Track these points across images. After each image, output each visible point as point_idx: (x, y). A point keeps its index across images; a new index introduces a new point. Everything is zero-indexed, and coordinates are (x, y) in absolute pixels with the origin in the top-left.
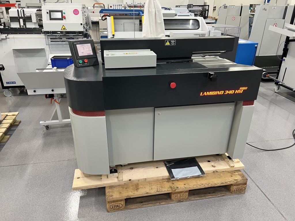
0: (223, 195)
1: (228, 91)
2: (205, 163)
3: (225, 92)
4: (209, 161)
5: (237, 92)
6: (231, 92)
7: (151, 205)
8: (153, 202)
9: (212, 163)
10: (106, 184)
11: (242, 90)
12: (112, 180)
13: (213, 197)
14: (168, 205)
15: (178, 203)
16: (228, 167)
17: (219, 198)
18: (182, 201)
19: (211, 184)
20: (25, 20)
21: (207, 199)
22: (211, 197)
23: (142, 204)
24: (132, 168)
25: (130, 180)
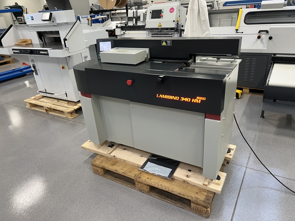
0: (182, 207)
1: (183, 98)
2: (184, 170)
3: (180, 99)
4: (190, 171)
5: (194, 101)
6: (186, 99)
7: (120, 182)
8: (123, 181)
9: (190, 173)
10: (100, 153)
11: (200, 100)
12: (105, 151)
13: (172, 203)
14: (132, 189)
15: (140, 193)
16: (201, 184)
17: (178, 207)
18: (144, 192)
19: (169, 189)
20: (137, 19)
21: (166, 203)
22: (169, 202)
23: (115, 178)
24: (125, 149)
25: (114, 156)
